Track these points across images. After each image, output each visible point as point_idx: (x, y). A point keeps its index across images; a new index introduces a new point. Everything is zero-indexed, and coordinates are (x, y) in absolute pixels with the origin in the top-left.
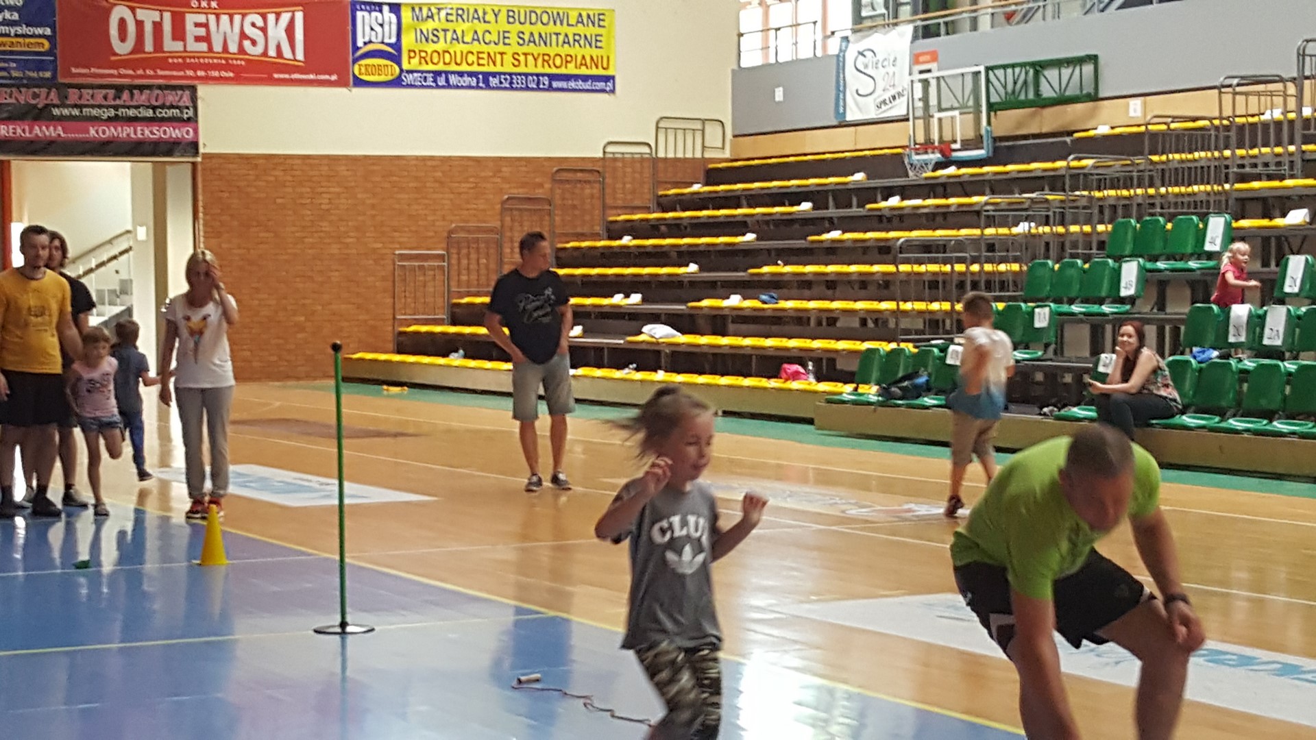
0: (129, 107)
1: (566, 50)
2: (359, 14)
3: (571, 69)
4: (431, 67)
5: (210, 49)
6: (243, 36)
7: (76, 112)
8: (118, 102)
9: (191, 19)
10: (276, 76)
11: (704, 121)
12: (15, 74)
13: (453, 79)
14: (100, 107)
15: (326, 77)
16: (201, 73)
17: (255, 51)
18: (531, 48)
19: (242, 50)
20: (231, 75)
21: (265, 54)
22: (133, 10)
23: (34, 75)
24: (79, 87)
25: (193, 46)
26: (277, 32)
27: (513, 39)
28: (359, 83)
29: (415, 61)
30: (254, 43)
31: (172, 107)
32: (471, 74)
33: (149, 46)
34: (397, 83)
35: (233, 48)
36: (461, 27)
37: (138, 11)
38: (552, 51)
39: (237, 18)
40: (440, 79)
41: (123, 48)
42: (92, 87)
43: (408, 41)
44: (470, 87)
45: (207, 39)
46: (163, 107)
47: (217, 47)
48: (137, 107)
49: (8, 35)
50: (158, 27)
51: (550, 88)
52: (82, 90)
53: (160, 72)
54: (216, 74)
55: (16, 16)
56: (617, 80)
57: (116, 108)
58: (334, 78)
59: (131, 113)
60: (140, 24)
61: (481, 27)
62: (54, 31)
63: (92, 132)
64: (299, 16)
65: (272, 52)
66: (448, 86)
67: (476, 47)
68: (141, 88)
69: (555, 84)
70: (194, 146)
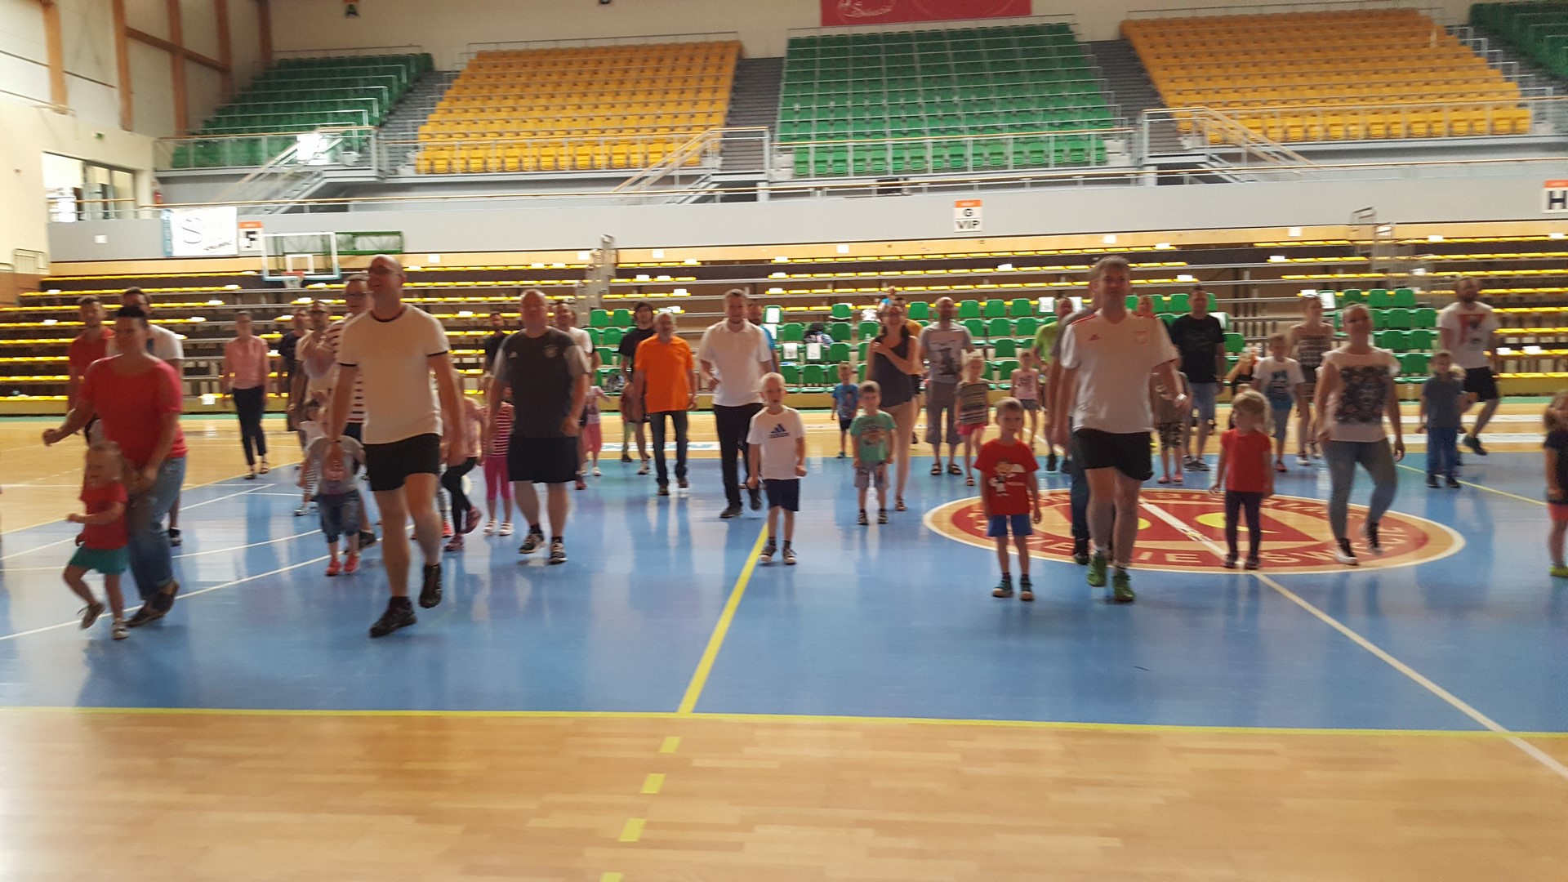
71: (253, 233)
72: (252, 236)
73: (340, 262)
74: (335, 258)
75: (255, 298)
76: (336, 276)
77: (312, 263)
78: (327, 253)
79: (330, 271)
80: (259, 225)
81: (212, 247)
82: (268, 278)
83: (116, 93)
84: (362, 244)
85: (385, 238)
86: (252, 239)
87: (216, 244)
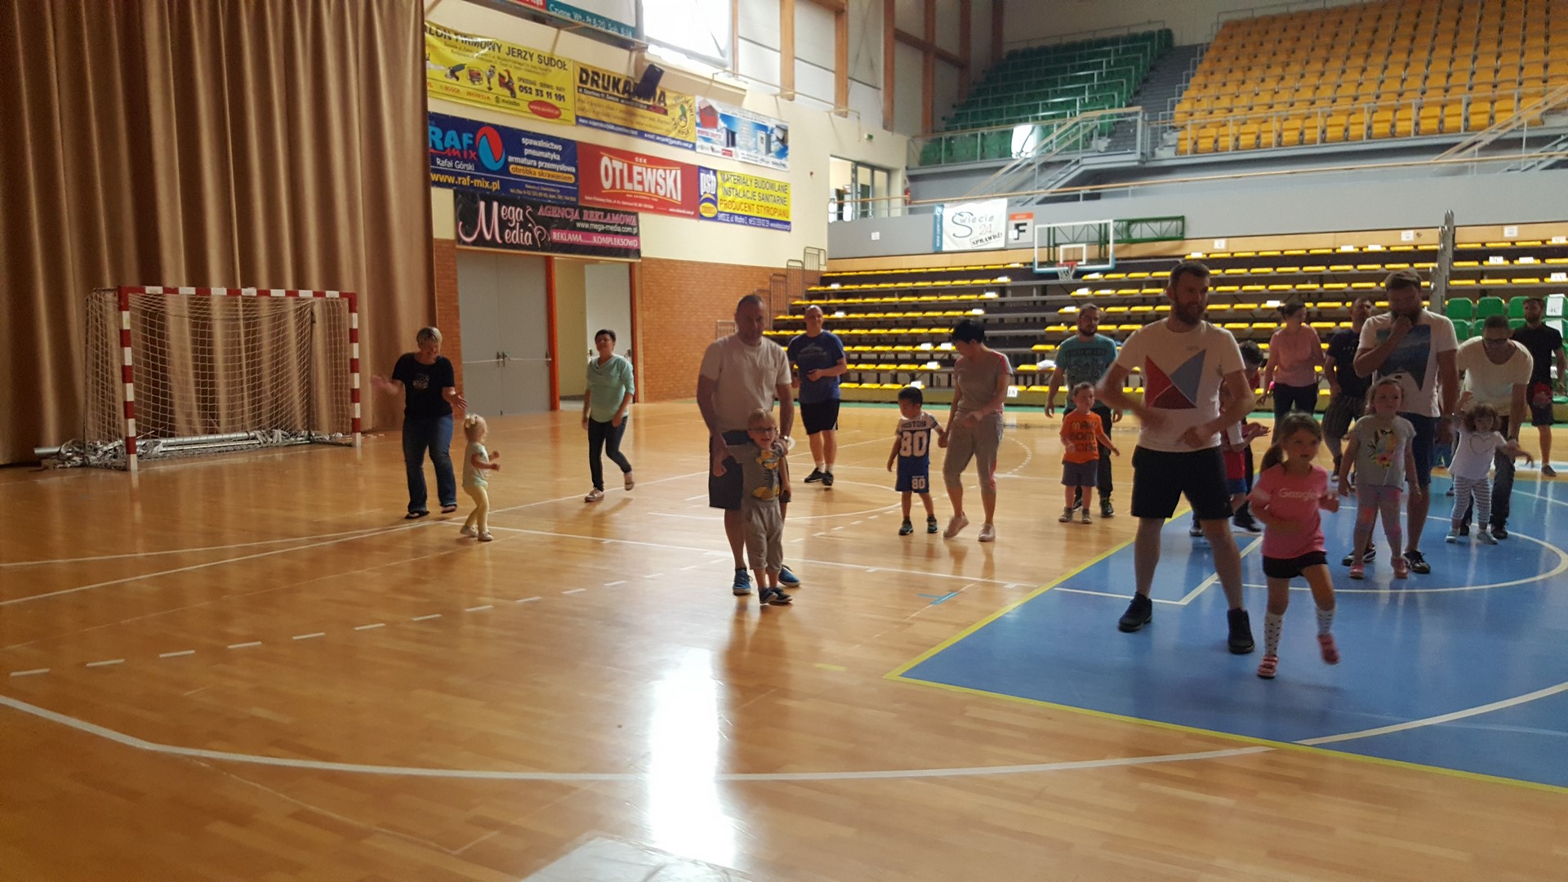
0: (611, 225)
1: (775, 205)
2: (702, 175)
3: (776, 217)
4: (728, 211)
5: (644, 191)
6: (657, 184)
7: (587, 226)
8: (605, 221)
9: (636, 169)
10: (671, 210)
11: (819, 250)
12: (560, 197)
13: (736, 217)
14: (598, 223)
15: (689, 212)
16: (640, 205)
17: (661, 193)
18: (762, 203)
19: (656, 193)
20: (652, 207)
21: (665, 196)
22: (611, 159)
23: (567, 198)
24: (588, 209)
25: (639, 188)
26: (670, 182)
27: (757, 197)
28: (702, 217)
29: (723, 206)
30: (661, 188)
31: (628, 226)
32: (743, 216)
33: (618, 186)
34: (715, 219)
35: (653, 191)
36: (739, 187)
37: (614, 161)
38: (771, 205)
39: (654, 171)
40: (732, 218)
41: (607, 185)
42: (594, 209)
43: (720, 194)
44: (742, 224)
45: (641, 183)
46: (625, 225)
47: (647, 190)
48: (614, 224)
49: (554, 170)
50: (621, 171)
51: (770, 227)
52: (592, 212)
53: (624, 203)
54: (646, 206)
55: (558, 158)
56: (792, 224)
57: (605, 224)
58: (692, 213)
59: (612, 228)
60: (614, 170)
61: (747, 188)
62: (577, 169)
63: (594, 238)
64: (679, 172)
65: (668, 196)
66: (734, 223)
67: (745, 200)
68: (616, 212)
69: (772, 225)
70: (637, 252)
71: (1025, 224)
72: (1021, 228)
73: (1116, 251)
74: (1111, 247)
75: (1028, 290)
76: (1109, 266)
77: (1086, 252)
78: (1103, 241)
79: (1106, 261)
80: (1030, 216)
81: (981, 241)
82: (1038, 270)
83: (881, 93)
84: (1137, 232)
85: (1166, 224)
86: (1024, 231)
87: (983, 237)
